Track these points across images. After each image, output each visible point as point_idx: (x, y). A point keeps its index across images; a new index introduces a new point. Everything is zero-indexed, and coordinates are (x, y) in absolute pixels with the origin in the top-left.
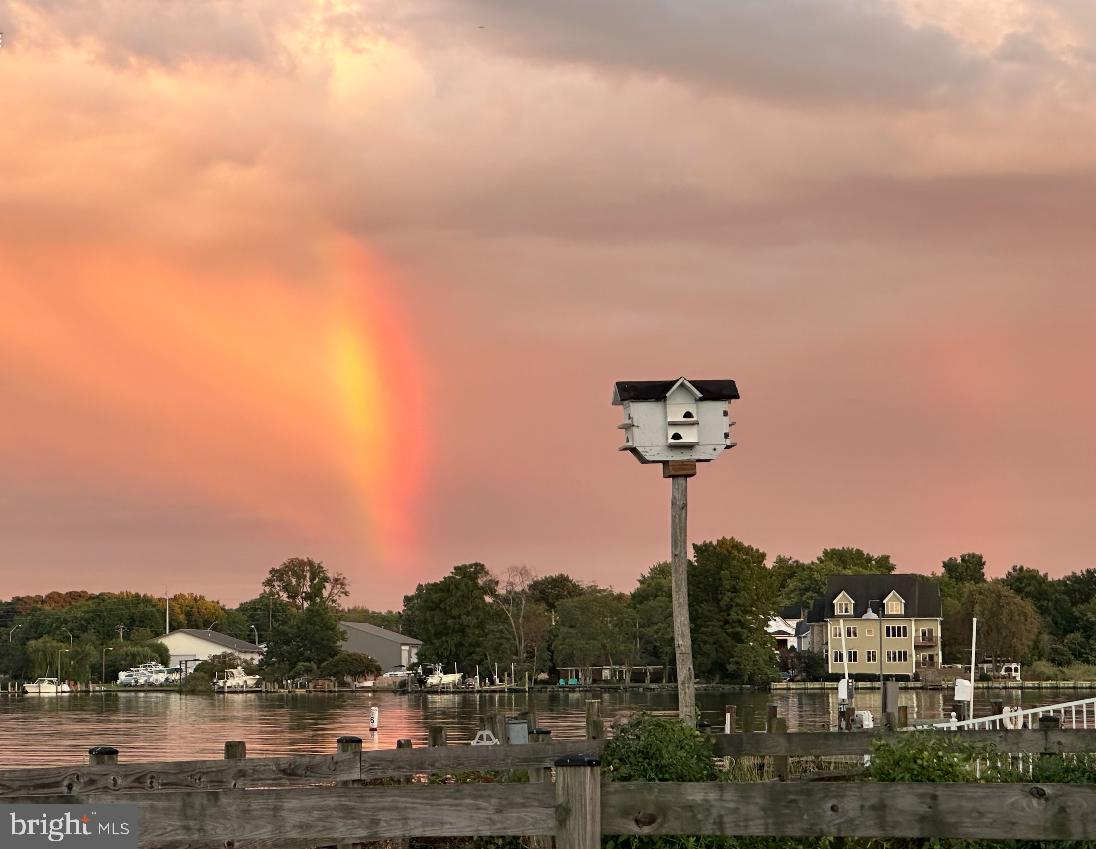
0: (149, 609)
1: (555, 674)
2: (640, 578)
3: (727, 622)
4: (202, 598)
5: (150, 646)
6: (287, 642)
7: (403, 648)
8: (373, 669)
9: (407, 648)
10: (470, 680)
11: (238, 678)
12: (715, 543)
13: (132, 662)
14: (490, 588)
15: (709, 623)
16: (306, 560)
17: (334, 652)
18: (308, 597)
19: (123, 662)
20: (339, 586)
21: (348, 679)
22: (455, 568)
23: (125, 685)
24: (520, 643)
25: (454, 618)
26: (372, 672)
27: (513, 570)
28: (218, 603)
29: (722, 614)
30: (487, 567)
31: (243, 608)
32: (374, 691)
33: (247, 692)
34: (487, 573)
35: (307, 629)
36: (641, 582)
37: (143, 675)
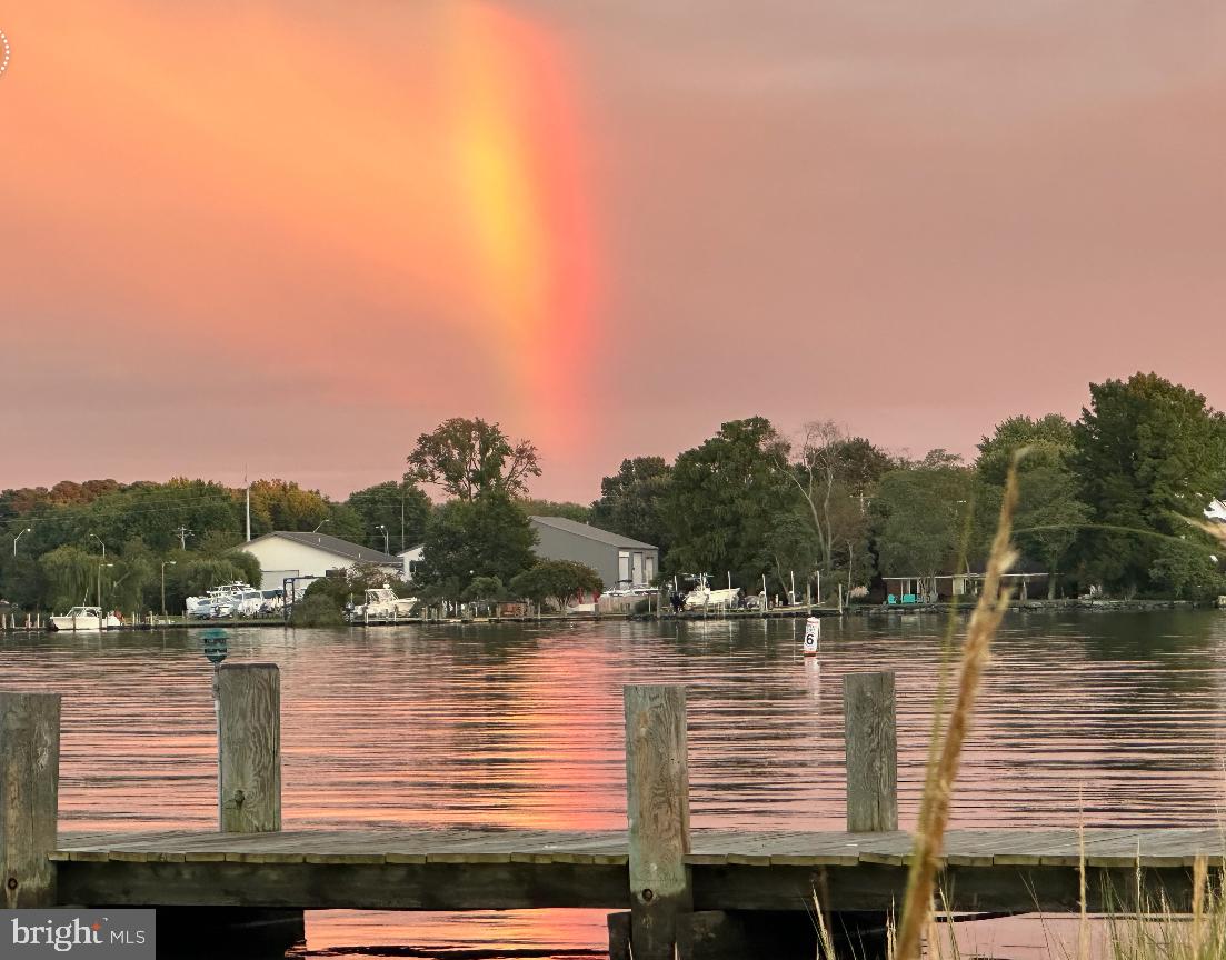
0: (218, 503)
1: (879, 588)
2: (981, 442)
3: (1147, 504)
4: (294, 486)
5: (231, 558)
6: (455, 547)
7: (621, 554)
8: (591, 585)
9: (627, 554)
10: (753, 599)
11: (385, 603)
12: (1126, 381)
13: (205, 583)
14: (777, 456)
15: (1119, 505)
16: (474, 421)
17: (528, 561)
18: (478, 478)
19: (190, 582)
20: (525, 460)
21: (552, 601)
22: (724, 426)
23: (201, 617)
24: (826, 540)
25: (722, 503)
26: (589, 590)
27: (814, 427)
28: (317, 493)
29: (1138, 491)
30: (773, 424)
31: (356, 501)
32: (597, 619)
33: (398, 624)
34: (772, 433)
35: (486, 527)
36: (982, 448)
37: (227, 600)
